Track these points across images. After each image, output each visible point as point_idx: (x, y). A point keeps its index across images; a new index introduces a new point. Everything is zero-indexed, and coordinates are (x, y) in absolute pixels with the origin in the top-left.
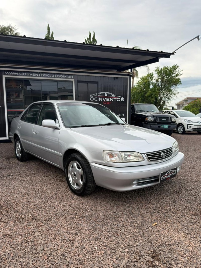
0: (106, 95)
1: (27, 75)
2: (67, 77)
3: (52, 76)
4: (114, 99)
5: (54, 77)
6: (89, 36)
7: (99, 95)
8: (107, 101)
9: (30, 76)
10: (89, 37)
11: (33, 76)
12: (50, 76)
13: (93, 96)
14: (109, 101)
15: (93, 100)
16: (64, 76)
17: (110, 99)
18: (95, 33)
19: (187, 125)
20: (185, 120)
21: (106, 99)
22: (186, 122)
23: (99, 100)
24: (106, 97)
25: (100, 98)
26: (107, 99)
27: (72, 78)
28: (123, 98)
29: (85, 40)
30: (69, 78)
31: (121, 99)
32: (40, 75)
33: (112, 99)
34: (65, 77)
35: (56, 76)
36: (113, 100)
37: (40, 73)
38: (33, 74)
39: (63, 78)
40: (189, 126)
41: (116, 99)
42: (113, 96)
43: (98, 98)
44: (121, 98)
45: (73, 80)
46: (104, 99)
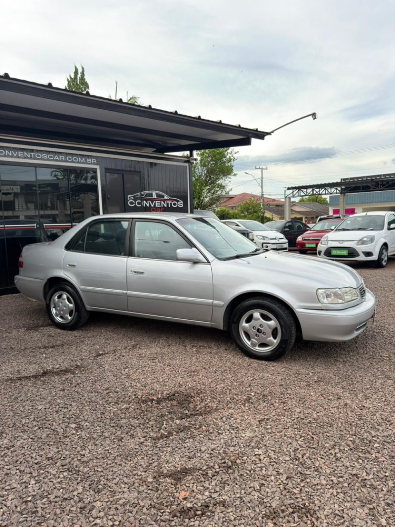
0: (155, 196)
1: (7, 154)
2: (86, 160)
3: (58, 158)
4: (168, 204)
5: (62, 161)
6: (74, 74)
7: (143, 195)
8: (157, 206)
9: (12, 156)
10: (75, 76)
11: (19, 157)
12: (54, 157)
13: (133, 198)
14: (160, 206)
15: (134, 205)
16: (79, 159)
17: (161, 203)
18: (85, 70)
19: (263, 244)
20: (258, 237)
21: (155, 204)
22: (258, 238)
23: (144, 206)
24: (156, 200)
25: (145, 202)
26: (157, 204)
27: (94, 164)
28: (182, 202)
29: (68, 80)
30: (89, 164)
31: (179, 203)
32: (34, 155)
33: (165, 203)
34: (82, 161)
35: (65, 158)
36: (166, 206)
37: (32, 151)
38: (20, 153)
39: (78, 162)
40: (264, 245)
41: (171, 204)
42: (166, 197)
43: (141, 201)
44: (178, 201)
45: (97, 167)
46: (152, 203)
